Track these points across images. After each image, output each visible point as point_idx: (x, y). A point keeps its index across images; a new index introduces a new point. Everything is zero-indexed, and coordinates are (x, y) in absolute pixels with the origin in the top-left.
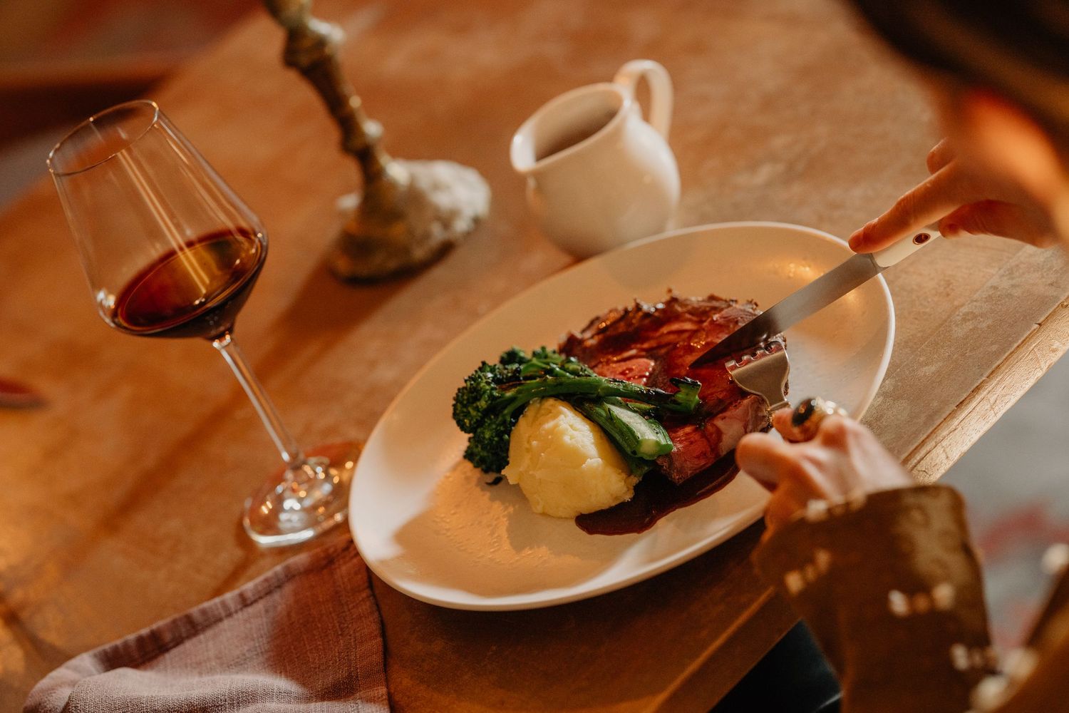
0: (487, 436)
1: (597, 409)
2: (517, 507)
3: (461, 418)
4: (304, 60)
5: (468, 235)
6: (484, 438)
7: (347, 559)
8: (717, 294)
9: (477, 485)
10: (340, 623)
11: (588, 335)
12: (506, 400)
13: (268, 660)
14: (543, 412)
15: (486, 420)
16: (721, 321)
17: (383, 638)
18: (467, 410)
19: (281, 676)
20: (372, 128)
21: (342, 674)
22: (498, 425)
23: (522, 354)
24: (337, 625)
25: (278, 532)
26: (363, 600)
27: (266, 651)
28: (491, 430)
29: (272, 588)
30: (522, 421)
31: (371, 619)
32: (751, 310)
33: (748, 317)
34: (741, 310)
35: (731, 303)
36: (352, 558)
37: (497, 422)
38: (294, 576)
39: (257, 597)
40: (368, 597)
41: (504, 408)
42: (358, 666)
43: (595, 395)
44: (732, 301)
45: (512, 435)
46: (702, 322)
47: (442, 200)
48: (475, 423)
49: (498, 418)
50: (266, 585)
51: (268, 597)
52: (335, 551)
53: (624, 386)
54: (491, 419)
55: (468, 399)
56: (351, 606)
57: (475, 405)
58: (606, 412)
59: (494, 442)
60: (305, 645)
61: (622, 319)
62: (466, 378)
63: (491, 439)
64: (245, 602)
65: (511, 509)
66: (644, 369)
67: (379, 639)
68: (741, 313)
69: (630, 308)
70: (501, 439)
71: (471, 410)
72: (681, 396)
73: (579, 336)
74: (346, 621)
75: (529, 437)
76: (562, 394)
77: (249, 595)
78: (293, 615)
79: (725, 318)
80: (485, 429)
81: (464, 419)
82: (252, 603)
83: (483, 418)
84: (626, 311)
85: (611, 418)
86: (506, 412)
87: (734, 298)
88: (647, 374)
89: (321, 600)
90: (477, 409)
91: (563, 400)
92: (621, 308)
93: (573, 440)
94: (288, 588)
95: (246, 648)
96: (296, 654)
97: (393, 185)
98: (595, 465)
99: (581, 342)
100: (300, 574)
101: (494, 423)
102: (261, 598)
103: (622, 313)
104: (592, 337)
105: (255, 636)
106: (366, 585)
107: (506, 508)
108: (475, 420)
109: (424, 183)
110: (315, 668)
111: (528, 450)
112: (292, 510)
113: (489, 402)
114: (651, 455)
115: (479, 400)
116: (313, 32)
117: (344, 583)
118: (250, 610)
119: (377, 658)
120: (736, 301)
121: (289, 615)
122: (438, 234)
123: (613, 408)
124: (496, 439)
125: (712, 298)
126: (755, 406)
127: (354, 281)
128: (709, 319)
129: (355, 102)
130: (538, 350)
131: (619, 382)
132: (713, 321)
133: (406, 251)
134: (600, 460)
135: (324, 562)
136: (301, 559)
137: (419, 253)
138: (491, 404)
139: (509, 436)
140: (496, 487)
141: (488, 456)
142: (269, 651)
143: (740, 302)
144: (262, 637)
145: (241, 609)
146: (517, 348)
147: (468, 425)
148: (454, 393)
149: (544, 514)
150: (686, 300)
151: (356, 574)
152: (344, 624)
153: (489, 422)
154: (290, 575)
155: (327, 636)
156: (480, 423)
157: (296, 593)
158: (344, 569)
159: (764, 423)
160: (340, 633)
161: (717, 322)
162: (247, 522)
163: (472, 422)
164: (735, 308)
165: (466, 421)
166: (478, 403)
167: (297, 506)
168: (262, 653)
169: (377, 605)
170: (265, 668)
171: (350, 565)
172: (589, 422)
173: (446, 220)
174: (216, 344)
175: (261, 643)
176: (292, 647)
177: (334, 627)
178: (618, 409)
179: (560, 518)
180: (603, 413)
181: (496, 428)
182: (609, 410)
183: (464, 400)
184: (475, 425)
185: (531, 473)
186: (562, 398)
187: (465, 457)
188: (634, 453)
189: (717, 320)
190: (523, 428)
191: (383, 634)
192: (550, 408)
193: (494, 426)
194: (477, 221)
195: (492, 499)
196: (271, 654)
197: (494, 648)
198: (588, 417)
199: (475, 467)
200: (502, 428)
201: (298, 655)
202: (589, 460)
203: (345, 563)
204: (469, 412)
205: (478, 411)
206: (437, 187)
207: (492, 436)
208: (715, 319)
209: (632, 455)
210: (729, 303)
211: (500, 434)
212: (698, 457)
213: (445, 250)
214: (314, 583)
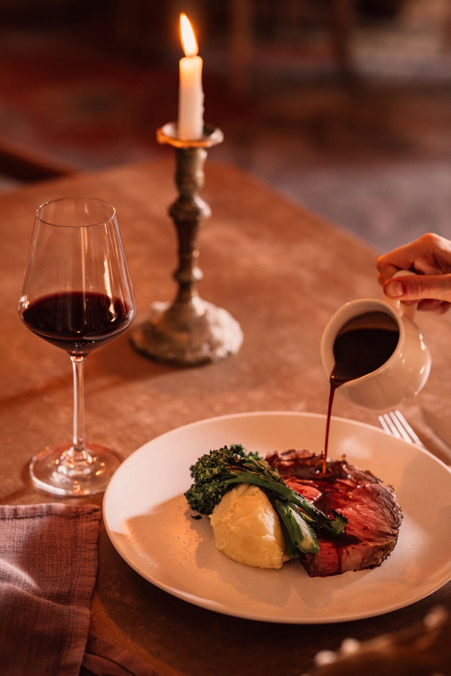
0: (210, 490)
1: (283, 507)
2: (206, 539)
3: (200, 473)
4: (182, 216)
5: (222, 360)
6: (207, 491)
7: (88, 520)
8: (372, 472)
9: (185, 514)
10: (72, 557)
11: (285, 458)
12: (230, 475)
13: (19, 558)
14: (249, 492)
15: (213, 481)
16: (370, 489)
17: (96, 579)
18: (205, 470)
19: (25, 572)
20: (197, 273)
21: (65, 589)
22: (219, 487)
23: (244, 451)
24: (70, 557)
25: (49, 482)
26: (91, 549)
27: (20, 552)
28: (214, 488)
29: (35, 515)
30: (234, 492)
31: (93, 564)
32: (389, 491)
33: (386, 494)
34: (384, 489)
35: (379, 482)
36: (92, 521)
37: (219, 485)
38: (52, 514)
39: (24, 516)
40: (94, 549)
41: (227, 479)
42: (76, 589)
43: (285, 498)
44: (380, 480)
45: (224, 497)
46: (357, 484)
47: (217, 333)
48: (206, 479)
49: (221, 483)
50: (33, 511)
51: (31, 520)
52: (82, 512)
53: (303, 501)
54: (216, 482)
55: (208, 464)
56: (82, 550)
57: (211, 469)
58: (288, 511)
59: (212, 496)
60: (45, 560)
61: (309, 458)
62: (212, 451)
63: (211, 493)
64: (16, 516)
65: (201, 540)
66: (314, 495)
67: (94, 579)
68: (383, 490)
69: (317, 455)
70: (217, 496)
71: (207, 470)
72: (334, 524)
73: (280, 456)
74: (76, 557)
75: (236, 504)
76: (265, 488)
77: (20, 513)
78: (44, 537)
79: (373, 488)
80: (210, 485)
81: (200, 474)
82: (20, 518)
83: (212, 479)
84: (314, 455)
85: (289, 516)
86: (227, 482)
87: (382, 480)
88: (315, 499)
89: (64, 537)
90: (211, 472)
91: (264, 492)
92: (311, 452)
93: (263, 519)
94: (46, 520)
95: (8, 544)
96: (38, 563)
97: (192, 310)
98: (271, 540)
99: (280, 460)
100: (56, 514)
101: (217, 485)
102: (27, 518)
103: (311, 455)
104: (288, 461)
105: (16, 539)
106: (96, 541)
107: (199, 537)
108: (207, 478)
109: (211, 318)
110: (48, 577)
111: (232, 511)
112: (62, 473)
113: (220, 472)
114: (304, 550)
115: (215, 467)
116: (195, 204)
117: (82, 534)
118: (18, 522)
119: (89, 589)
120: (382, 482)
121: (41, 537)
122: (205, 351)
123: (293, 511)
124: (214, 494)
125: (368, 473)
126: (375, 550)
127: (143, 354)
128: (363, 485)
129: (196, 254)
130: (254, 452)
131: (302, 497)
132: (364, 487)
133: (183, 351)
134: (274, 538)
135: (73, 515)
136: (60, 506)
137: (189, 357)
138: (220, 473)
139: (222, 497)
140: (196, 521)
141: (200, 501)
142: (22, 553)
143: (384, 483)
144: (20, 542)
145: (12, 519)
146: (243, 446)
147: (201, 478)
148: (201, 456)
149: (222, 552)
150: (352, 466)
151: (91, 531)
152: (74, 559)
153: (215, 483)
154: (50, 512)
155: (61, 561)
156: (208, 481)
157: (50, 525)
158: (85, 525)
159: (374, 562)
160: (70, 563)
161: (367, 489)
162: (31, 467)
163: (205, 478)
164: (381, 486)
165: (202, 476)
166: (214, 469)
167: (65, 472)
168: (17, 551)
169: (99, 557)
170: (16, 562)
171: (89, 524)
172: (275, 512)
173: (214, 345)
174: (72, 358)
175: (18, 546)
176: (37, 558)
177: (67, 557)
178: (295, 513)
179: (231, 559)
180: (286, 511)
181: (217, 488)
182: (291, 511)
183: (205, 463)
184: (205, 480)
185: (228, 525)
186: (264, 490)
187: (185, 494)
188: (296, 544)
189: (368, 488)
190: (234, 496)
191: (97, 577)
192: (255, 493)
193: (216, 487)
194: (229, 354)
195: (192, 527)
196: (22, 555)
197: (164, 618)
198: (276, 509)
199: (188, 503)
200: (220, 490)
201: (39, 564)
202: (268, 535)
203: (86, 522)
204: (205, 471)
205: (211, 473)
206: (217, 324)
207: (212, 492)
208: (367, 486)
209: (294, 544)
210: (377, 481)
211: (217, 493)
212: (329, 564)
213: (205, 362)
214: (63, 525)
